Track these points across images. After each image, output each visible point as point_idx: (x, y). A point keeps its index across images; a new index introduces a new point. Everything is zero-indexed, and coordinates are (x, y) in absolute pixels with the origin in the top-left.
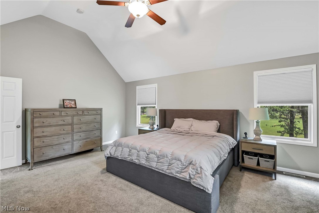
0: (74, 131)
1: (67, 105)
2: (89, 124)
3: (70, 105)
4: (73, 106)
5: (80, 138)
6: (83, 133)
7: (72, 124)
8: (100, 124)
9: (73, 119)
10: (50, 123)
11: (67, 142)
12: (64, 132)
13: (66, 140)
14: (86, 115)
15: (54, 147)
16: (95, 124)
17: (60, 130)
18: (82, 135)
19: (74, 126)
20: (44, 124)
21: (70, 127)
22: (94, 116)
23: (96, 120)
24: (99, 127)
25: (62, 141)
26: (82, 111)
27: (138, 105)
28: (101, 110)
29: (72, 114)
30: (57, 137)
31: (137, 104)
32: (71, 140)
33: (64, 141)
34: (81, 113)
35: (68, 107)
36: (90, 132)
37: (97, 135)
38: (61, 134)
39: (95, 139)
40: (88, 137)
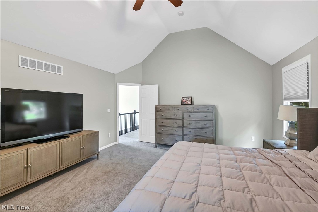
0: (184, 126)
1: (184, 102)
2: (199, 121)
3: (186, 102)
4: (189, 103)
5: (190, 134)
6: (193, 130)
7: (182, 119)
8: (212, 123)
9: (183, 115)
10: (166, 117)
11: (179, 135)
12: (176, 125)
13: (178, 133)
14: (196, 112)
15: (169, 136)
16: (206, 123)
17: (173, 123)
18: (192, 131)
19: (184, 121)
20: (163, 117)
21: (181, 121)
22: (205, 113)
23: (206, 118)
24: (210, 127)
25: (175, 132)
26: (192, 107)
27: (285, 99)
28: (213, 107)
29: (182, 110)
30: (171, 128)
31: (283, 98)
32: (182, 133)
33: (176, 133)
34: (191, 110)
35: (185, 104)
36: (200, 129)
37: (208, 134)
38: (174, 127)
39: (207, 138)
40: (198, 134)
